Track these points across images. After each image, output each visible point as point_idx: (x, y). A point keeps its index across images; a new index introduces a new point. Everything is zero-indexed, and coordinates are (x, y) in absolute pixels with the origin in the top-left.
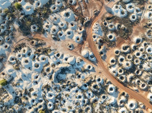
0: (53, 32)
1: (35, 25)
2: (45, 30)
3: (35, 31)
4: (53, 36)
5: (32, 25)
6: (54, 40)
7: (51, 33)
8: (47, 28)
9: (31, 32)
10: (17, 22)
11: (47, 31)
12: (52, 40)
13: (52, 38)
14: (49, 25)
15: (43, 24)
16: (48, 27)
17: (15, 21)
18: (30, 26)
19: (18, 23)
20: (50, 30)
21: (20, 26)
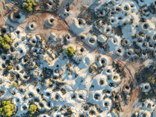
0: (142, 113)
1: (150, 88)
2: (144, 103)
3: (141, 90)
4: (137, 114)
5: (150, 84)
6: (132, 116)
7: (141, 111)
8: (147, 105)
9: (141, 83)
10: (153, 63)
11: (143, 105)
12: (132, 113)
13: (134, 112)
14: (152, 107)
15: (151, 99)
16: (148, 107)
17: (154, 60)
18: (149, 82)
19: (151, 66)
20: (145, 109)
21: (148, 67)
